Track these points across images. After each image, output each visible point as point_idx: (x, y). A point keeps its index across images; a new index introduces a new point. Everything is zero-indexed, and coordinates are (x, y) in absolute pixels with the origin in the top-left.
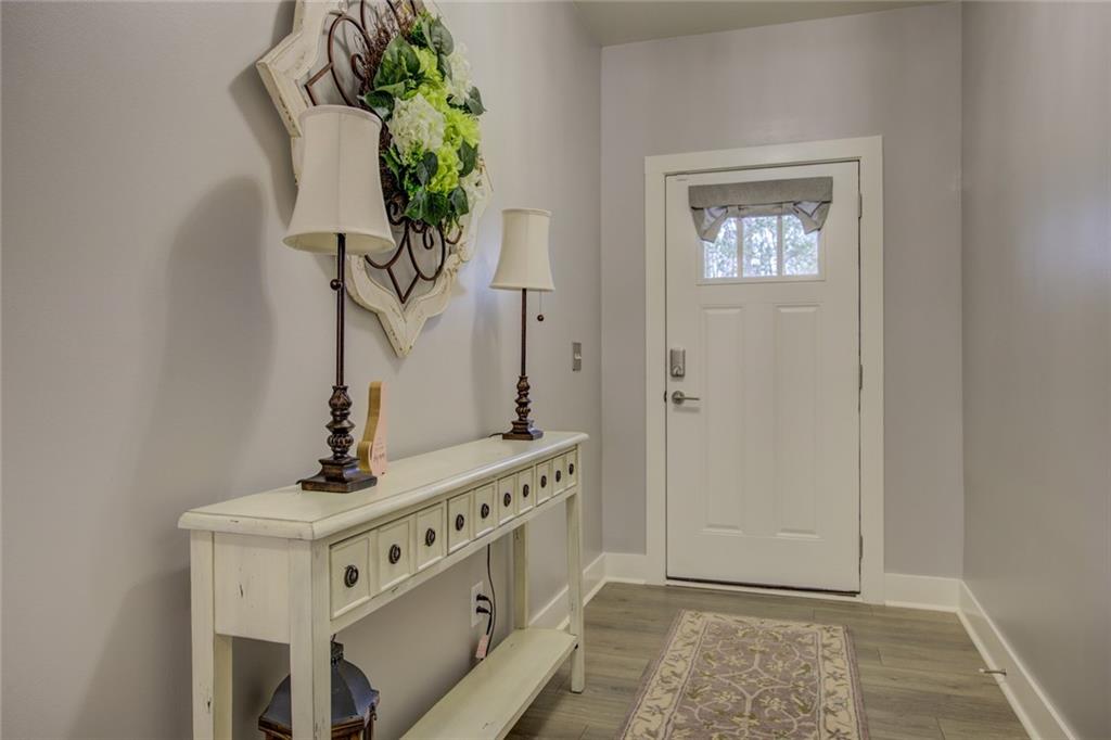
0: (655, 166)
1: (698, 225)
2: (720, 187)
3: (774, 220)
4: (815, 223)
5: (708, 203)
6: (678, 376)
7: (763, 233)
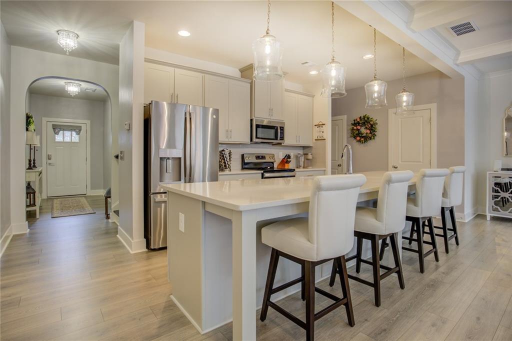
0: (44, 120)
1: (54, 132)
2: (60, 125)
3: (70, 132)
4: (78, 133)
5: (57, 128)
6: (49, 159)
7: (68, 133)
